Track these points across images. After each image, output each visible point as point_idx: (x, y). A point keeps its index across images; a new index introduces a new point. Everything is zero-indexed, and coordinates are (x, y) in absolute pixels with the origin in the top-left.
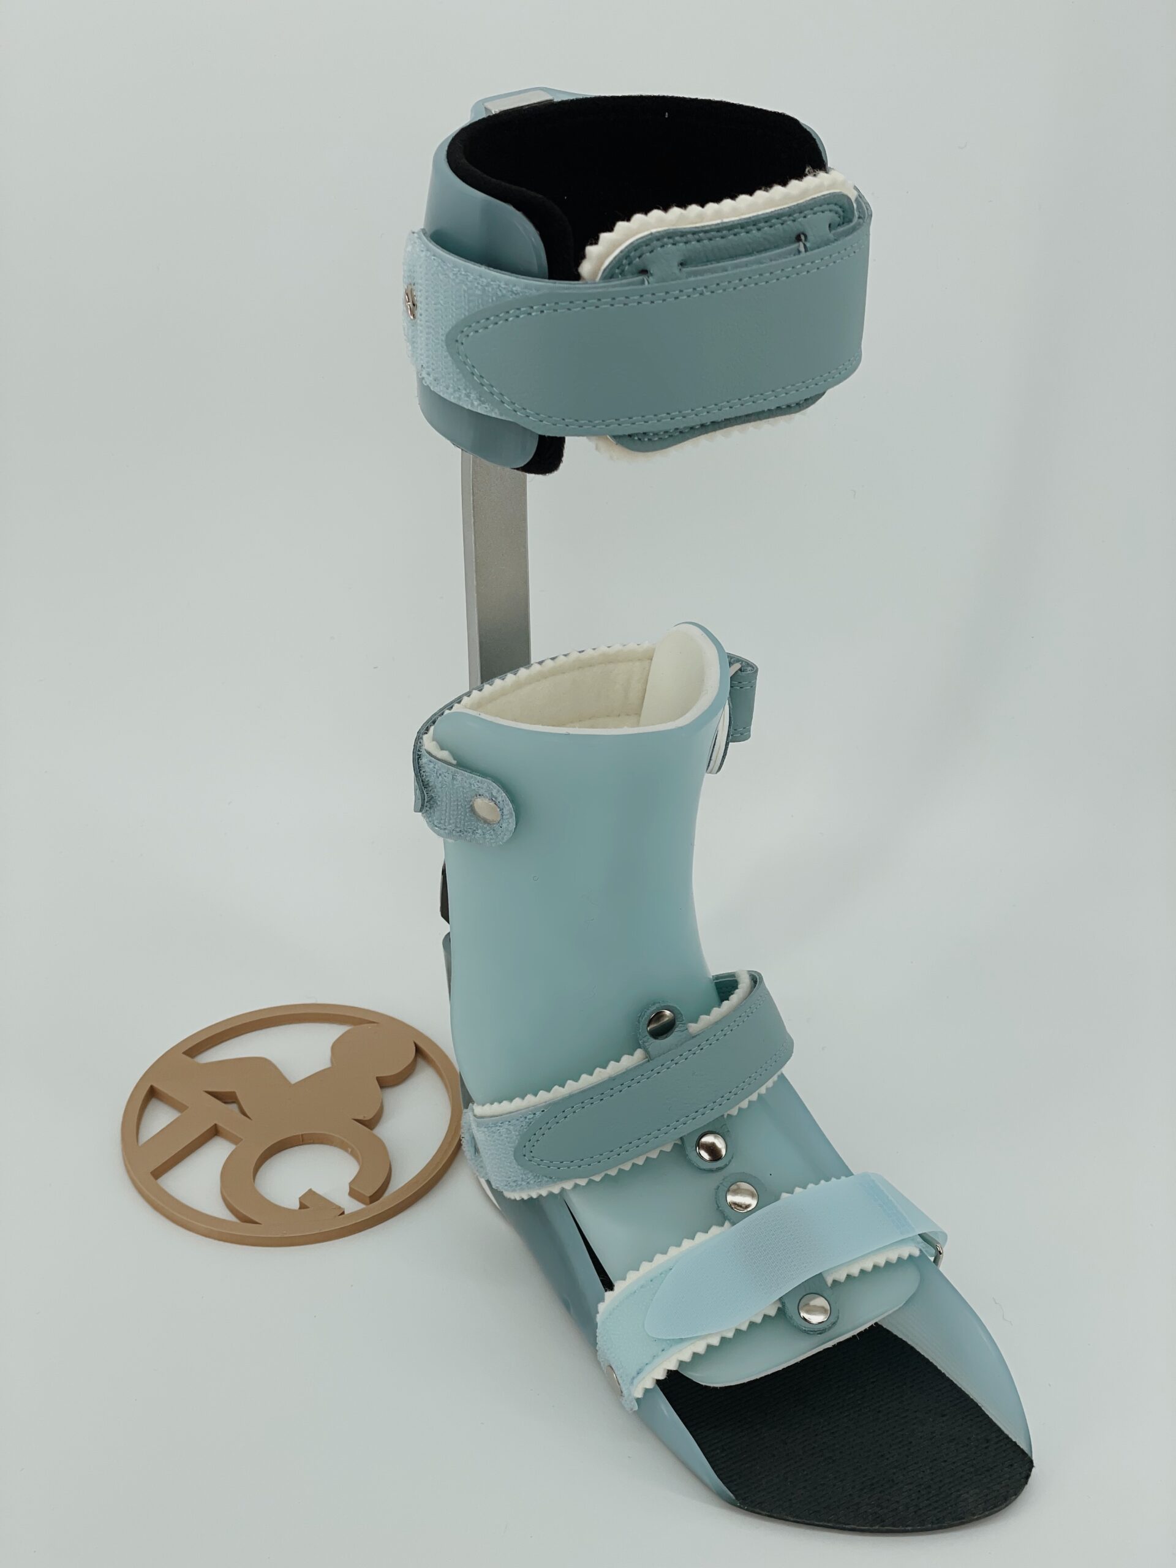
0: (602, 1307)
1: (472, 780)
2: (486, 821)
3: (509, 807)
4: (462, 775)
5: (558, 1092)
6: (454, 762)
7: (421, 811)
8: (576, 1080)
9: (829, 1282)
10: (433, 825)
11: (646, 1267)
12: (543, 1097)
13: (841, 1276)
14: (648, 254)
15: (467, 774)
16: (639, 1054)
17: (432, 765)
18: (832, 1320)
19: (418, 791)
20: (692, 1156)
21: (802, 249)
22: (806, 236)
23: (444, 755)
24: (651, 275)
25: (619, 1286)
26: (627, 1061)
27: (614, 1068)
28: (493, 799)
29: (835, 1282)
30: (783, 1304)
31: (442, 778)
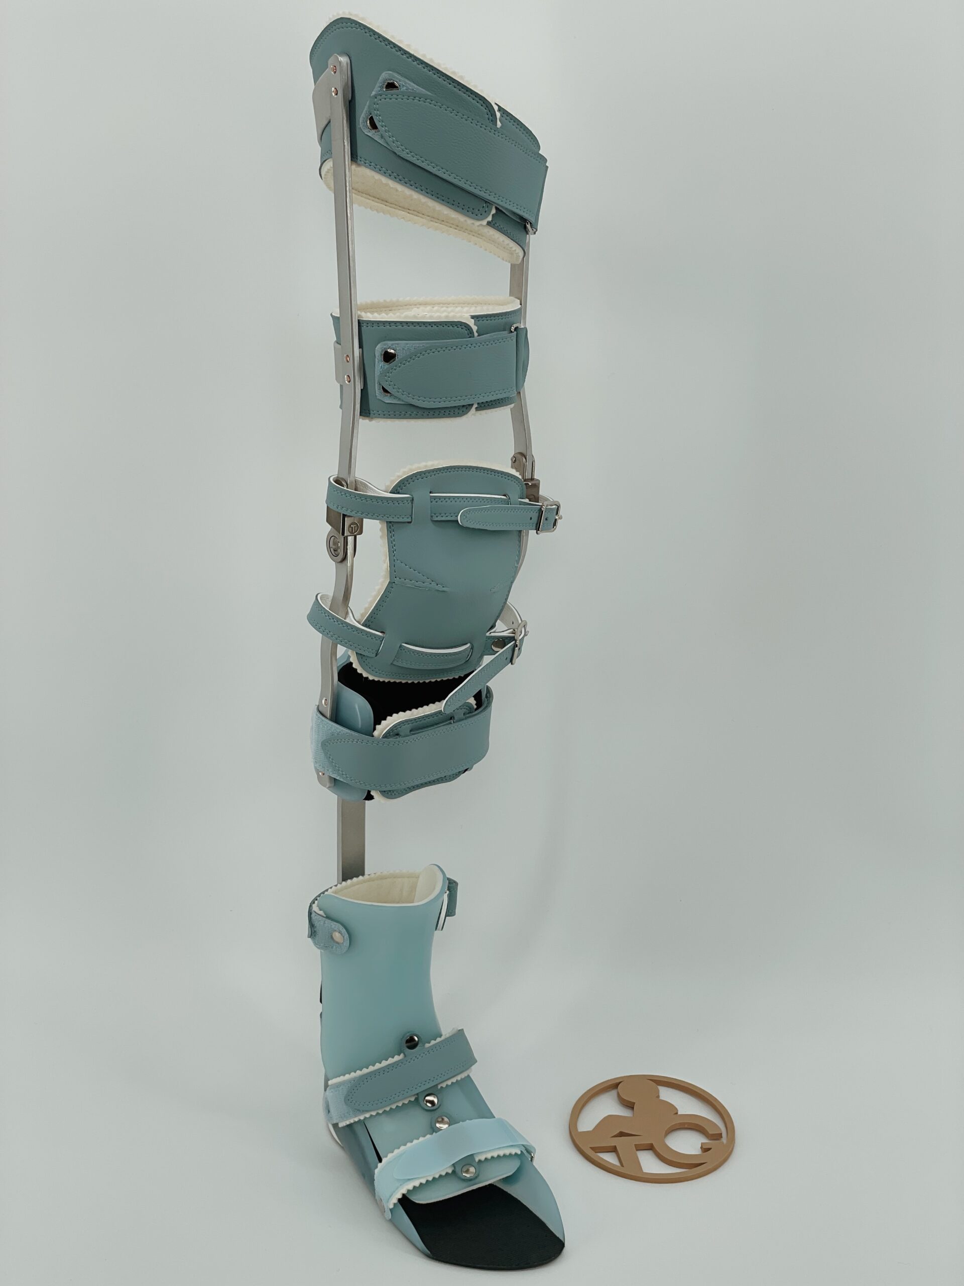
0: (376, 1171)
1: (332, 924)
2: (337, 943)
3: (347, 936)
4: (328, 921)
5: (365, 1071)
6: (325, 916)
7: (310, 937)
8: (374, 1066)
9: (477, 1160)
10: (315, 944)
11: (396, 1151)
12: (359, 1073)
13: (483, 1158)
14: (399, 729)
15: (330, 921)
16: (402, 1056)
17: (316, 917)
18: (476, 1175)
19: (310, 929)
20: (422, 1103)
21: (452, 722)
22: (454, 718)
23: (321, 913)
24: (400, 736)
25: (384, 1160)
26: (397, 1058)
27: (391, 1061)
28: (340, 932)
29: (480, 1161)
30: (455, 1167)
31: (319, 922)
